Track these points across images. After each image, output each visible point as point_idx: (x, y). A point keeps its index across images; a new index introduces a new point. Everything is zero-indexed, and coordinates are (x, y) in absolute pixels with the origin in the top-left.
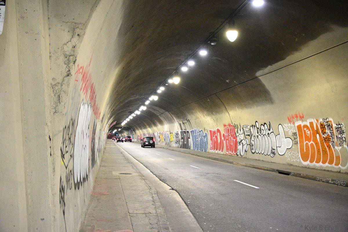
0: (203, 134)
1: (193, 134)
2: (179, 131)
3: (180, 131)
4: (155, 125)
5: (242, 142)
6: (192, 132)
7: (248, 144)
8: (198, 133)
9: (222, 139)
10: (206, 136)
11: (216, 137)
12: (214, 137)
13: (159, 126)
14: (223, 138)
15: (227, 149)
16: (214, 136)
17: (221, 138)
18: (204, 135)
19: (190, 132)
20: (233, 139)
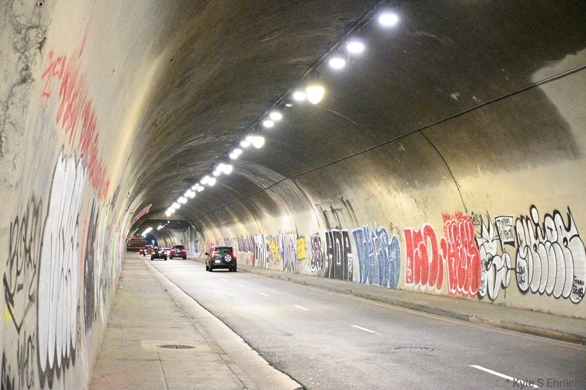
0: (387, 238)
1: (359, 240)
2: (323, 232)
3: (325, 230)
4: (256, 213)
5: (493, 262)
6: (357, 234)
7: (509, 267)
8: (373, 236)
9: (439, 253)
10: (394, 245)
11: (423, 249)
12: (418, 249)
13: (268, 218)
14: (441, 252)
15: (453, 281)
16: (416, 247)
17: (435, 252)
18: (390, 244)
19: (351, 235)
20: (469, 255)
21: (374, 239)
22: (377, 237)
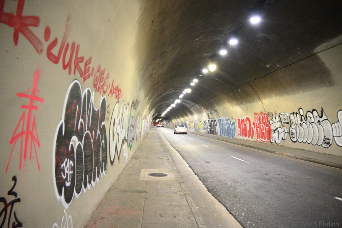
0: (230, 122)
1: (220, 122)
2: (207, 120)
3: (208, 119)
4: (186, 115)
5: (278, 130)
7: (286, 132)
9: (252, 126)
10: (233, 124)
11: (245, 125)
13: (190, 116)
14: (253, 126)
16: (242, 124)
17: (250, 126)
19: (217, 120)
20: (266, 127)
21: (225, 122)
22: (226, 121)
